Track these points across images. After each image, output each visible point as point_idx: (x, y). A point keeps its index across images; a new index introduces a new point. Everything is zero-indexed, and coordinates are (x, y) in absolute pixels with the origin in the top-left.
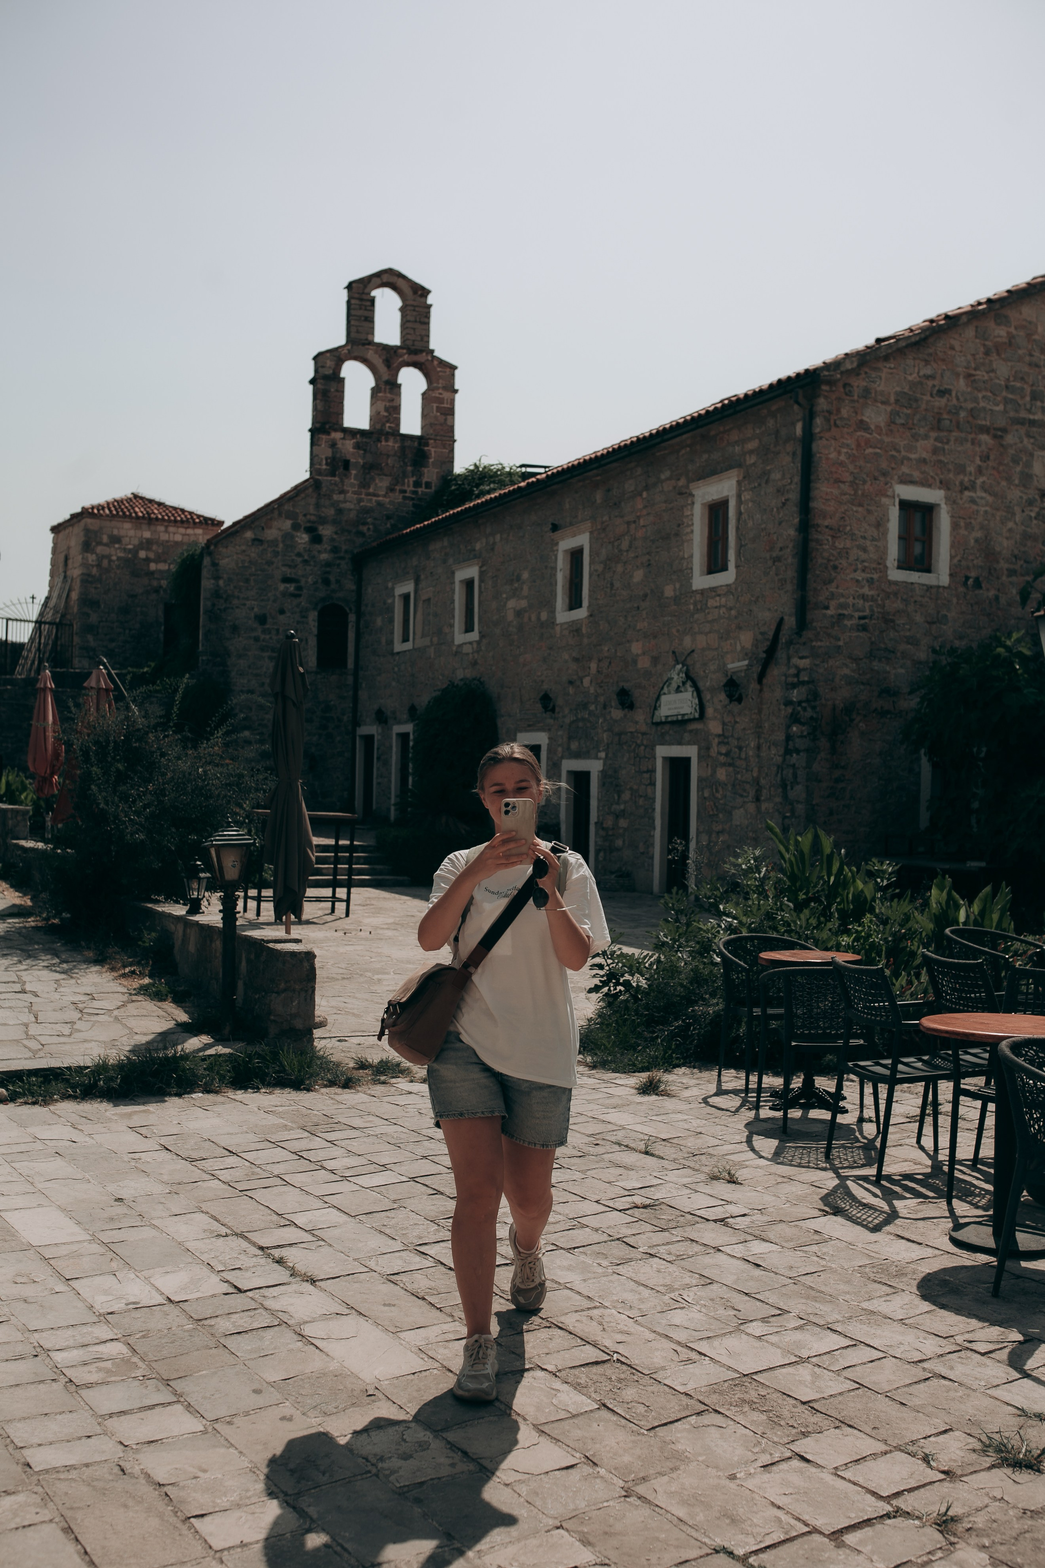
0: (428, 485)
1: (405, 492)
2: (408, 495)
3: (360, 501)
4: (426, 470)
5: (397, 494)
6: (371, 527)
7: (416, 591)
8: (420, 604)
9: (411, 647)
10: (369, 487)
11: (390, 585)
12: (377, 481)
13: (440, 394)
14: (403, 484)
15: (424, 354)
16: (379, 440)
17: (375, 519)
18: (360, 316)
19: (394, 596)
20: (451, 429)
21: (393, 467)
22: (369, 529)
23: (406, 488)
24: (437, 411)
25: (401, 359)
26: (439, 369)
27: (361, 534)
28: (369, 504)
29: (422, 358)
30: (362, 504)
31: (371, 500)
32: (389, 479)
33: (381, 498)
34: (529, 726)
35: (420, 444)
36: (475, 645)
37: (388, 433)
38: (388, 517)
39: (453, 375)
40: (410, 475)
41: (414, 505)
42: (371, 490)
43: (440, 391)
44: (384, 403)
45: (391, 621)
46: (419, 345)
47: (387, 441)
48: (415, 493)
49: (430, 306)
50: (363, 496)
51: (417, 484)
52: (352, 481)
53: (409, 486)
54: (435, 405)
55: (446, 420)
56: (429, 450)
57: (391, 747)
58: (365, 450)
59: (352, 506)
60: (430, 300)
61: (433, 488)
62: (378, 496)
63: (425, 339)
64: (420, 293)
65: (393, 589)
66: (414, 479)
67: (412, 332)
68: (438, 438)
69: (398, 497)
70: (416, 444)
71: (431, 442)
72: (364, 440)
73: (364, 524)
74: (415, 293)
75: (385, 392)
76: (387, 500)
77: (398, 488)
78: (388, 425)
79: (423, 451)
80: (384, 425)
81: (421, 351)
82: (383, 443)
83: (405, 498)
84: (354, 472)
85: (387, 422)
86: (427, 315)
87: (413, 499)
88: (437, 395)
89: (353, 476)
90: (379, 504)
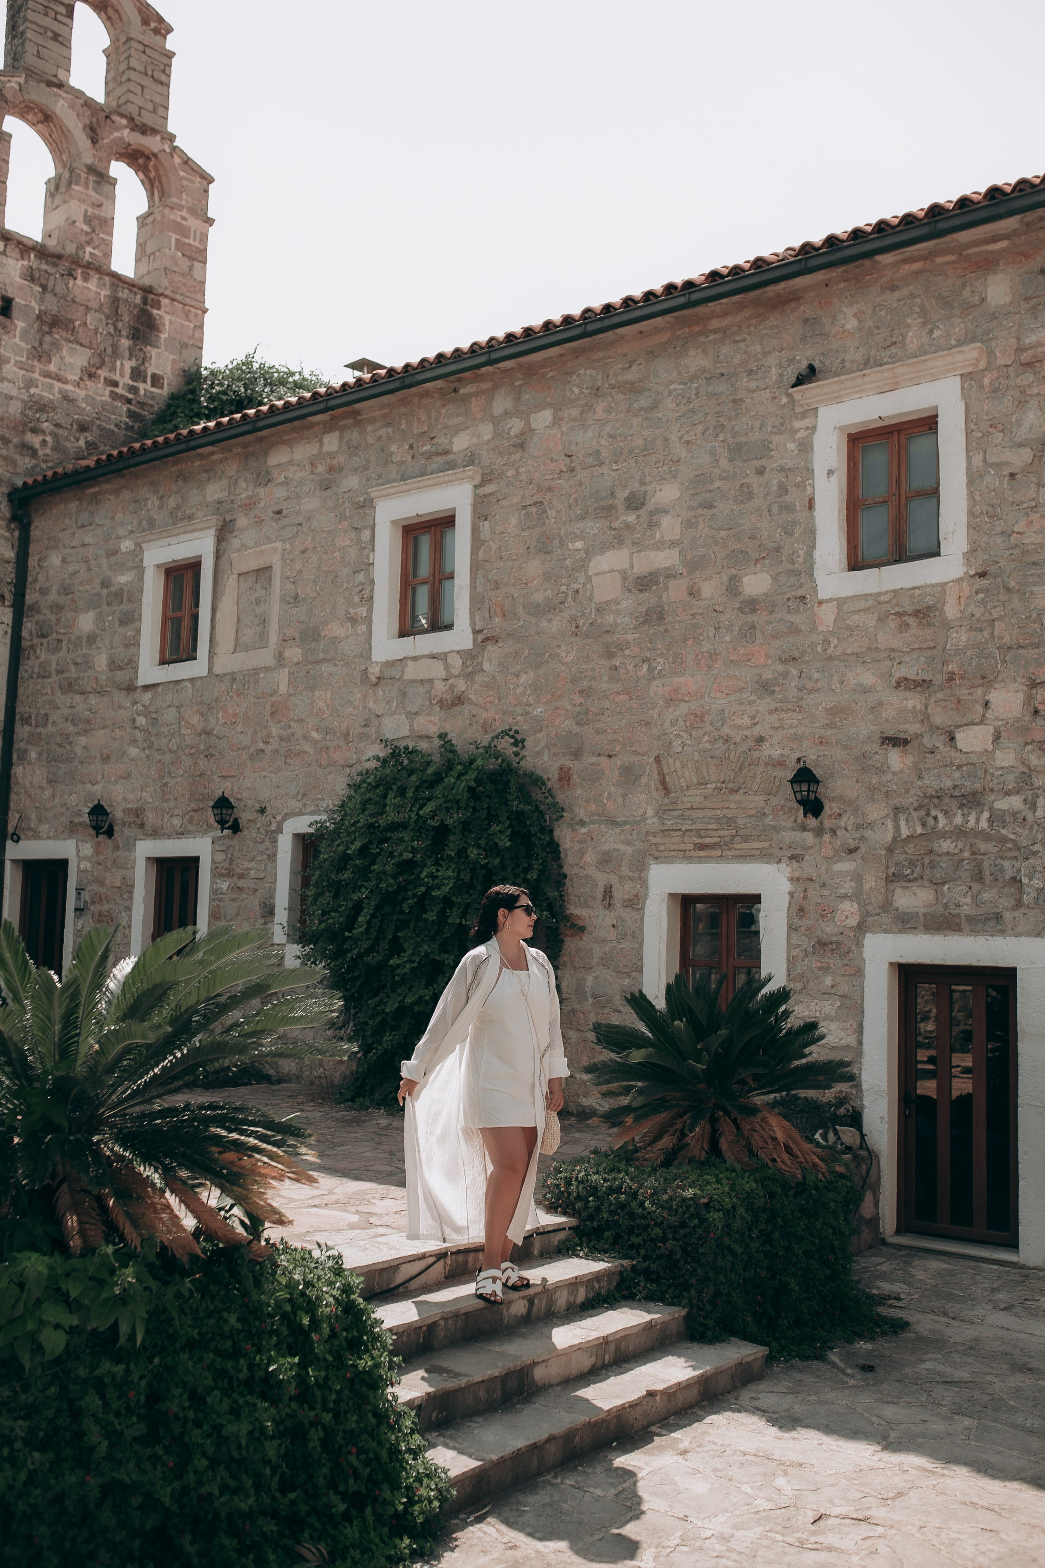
0: (157, 380)
1: (115, 384)
2: (119, 390)
3: (30, 384)
4: (153, 352)
5: (101, 385)
6: (49, 439)
7: (218, 556)
8: (230, 583)
9: (204, 672)
10: (49, 361)
11: (127, 545)
12: (65, 352)
13: (184, 219)
14: (113, 369)
15: (158, 138)
16: (71, 275)
17: (57, 425)
18: (46, 29)
19: (140, 569)
20: (200, 286)
21: (96, 331)
22: (44, 442)
23: (117, 377)
24: (177, 249)
25: (116, 134)
26: (182, 174)
27: (27, 449)
28: (46, 394)
29: (153, 143)
30: (33, 391)
31: (51, 387)
32: (88, 353)
33: (69, 387)
34: (701, 847)
35: (145, 301)
36: (456, 663)
37: (88, 266)
38: (83, 428)
39: (206, 191)
40: (127, 354)
41: (131, 414)
42: (52, 368)
43: (184, 213)
44: (83, 207)
45: (131, 619)
46: (147, 119)
47: (86, 279)
48: (134, 390)
49: (170, 55)
50: (36, 376)
51: (137, 374)
52: (17, 340)
53: (122, 376)
54: (174, 237)
55: (191, 268)
56: (161, 317)
57: (129, 888)
58: (44, 288)
59: (14, 392)
60: (171, 43)
61: (166, 387)
62: (64, 381)
63: (161, 111)
64: (153, 25)
65: (137, 553)
66: (133, 363)
67: (138, 90)
68: (178, 297)
69: (101, 392)
70: (138, 300)
71: (165, 301)
72: (44, 267)
73: (34, 431)
74: (145, 22)
75: (86, 185)
76: (82, 393)
77: (103, 373)
78: (89, 249)
79: (150, 315)
80: (80, 247)
81: (154, 131)
82: (79, 282)
83: (114, 396)
84: (20, 324)
85: (88, 243)
86: (166, 71)
87: (129, 401)
88: (179, 219)
89: (18, 333)
90: (67, 398)
